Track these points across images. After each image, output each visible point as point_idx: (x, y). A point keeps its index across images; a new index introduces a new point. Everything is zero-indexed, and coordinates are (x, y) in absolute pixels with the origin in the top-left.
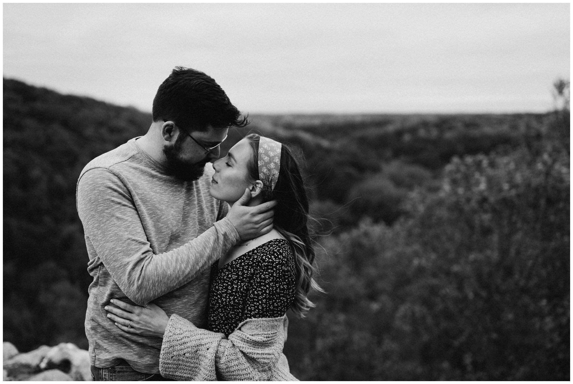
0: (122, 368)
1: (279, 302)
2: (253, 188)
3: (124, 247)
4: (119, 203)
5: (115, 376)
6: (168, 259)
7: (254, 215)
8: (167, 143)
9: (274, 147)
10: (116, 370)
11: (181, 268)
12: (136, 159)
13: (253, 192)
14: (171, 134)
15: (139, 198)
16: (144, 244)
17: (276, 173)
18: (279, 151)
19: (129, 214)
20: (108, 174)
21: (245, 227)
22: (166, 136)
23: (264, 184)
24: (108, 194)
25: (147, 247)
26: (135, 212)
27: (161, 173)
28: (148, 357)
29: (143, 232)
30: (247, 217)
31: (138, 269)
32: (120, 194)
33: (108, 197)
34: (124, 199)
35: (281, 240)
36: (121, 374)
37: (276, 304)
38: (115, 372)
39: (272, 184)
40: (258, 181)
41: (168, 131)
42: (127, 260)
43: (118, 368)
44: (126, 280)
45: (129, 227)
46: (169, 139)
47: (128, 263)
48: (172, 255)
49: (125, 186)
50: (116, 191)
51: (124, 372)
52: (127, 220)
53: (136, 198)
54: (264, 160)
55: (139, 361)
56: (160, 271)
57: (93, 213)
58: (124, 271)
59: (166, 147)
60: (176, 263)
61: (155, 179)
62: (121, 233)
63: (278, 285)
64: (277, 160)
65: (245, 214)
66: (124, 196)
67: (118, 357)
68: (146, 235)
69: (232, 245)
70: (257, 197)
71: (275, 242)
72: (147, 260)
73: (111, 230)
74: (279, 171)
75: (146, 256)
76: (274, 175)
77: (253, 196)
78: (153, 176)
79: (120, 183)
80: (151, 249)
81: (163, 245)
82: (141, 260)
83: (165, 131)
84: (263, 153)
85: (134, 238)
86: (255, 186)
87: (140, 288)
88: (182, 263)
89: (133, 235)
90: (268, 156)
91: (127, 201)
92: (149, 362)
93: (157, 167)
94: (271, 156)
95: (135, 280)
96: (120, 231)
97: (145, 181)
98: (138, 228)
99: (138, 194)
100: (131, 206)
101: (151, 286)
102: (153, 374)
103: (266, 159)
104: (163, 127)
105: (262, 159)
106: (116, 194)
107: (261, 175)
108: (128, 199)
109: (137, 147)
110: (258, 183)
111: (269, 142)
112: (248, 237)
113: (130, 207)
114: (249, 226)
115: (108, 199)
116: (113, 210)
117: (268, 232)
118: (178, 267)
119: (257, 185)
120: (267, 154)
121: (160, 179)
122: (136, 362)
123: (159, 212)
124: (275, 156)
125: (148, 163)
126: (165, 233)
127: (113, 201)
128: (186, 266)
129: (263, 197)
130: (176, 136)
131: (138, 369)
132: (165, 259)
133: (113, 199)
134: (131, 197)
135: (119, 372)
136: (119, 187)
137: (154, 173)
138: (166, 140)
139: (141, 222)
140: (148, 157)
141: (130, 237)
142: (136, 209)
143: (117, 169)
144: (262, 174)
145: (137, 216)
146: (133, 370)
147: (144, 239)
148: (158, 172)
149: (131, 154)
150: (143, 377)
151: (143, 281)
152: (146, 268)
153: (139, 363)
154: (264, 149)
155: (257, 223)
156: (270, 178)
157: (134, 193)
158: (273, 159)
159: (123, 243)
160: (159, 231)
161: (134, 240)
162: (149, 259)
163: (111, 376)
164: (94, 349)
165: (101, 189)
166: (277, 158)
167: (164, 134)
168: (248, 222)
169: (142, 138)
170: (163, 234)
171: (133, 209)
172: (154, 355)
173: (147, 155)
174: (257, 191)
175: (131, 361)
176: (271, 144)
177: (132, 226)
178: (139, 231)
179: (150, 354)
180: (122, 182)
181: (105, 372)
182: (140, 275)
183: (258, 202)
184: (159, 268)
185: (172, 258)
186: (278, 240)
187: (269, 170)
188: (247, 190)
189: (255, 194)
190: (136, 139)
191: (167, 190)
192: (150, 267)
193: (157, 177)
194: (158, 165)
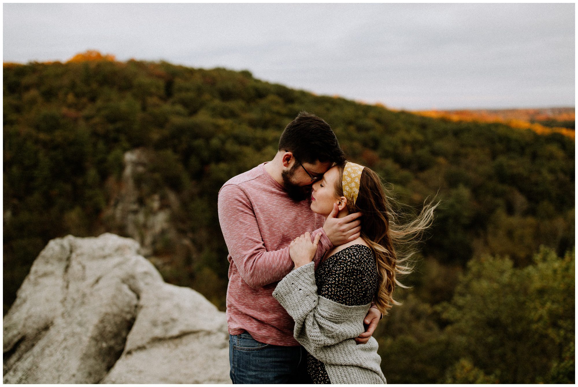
0: (246, 336)
1: (344, 292)
2: (340, 203)
3: (242, 244)
4: (242, 211)
5: (241, 341)
6: (274, 255)
7: (341, 225)
8: (285, 168)
9: (356, 170)
10: (242, 336)
11: (283, 263)
12: (262, 179)
13: (339, 206)
14: (289, 162)
15: (259, 208)
16: (258, 242)
17: (357, 191)
18: (360, 173)
19: (249, 219)
20: (237, 189)
21: (335, 234)
22: (285, 163)
23: (348, 200)
24: (235, 204)
25: (260, 245)
26: (254, 218)
27: (280, 191)
28: (265, 331)
29: (259, 233)
30: (335, 227)
31: (252, 261)
32: (244, 204)
33: (235, 206)
34: (246, 208)
35: (361, 246)
36: (245, 340)
37: (342, 292)
38: (241, 338)
39: (354, 200)
40: (342, 197)
41: (287, 159)
42: (245, 253)
43: (243, 336)
44: (243, 268)
45: (247, 229)
46: (286, 165)
47: (245, 255)
48: (278, 253)
49: (248, 199)
50: (241, 202)
51: (247, 339)
52: (247, 224)
53: (256, 208)
54: (347, 181)
55: (257, 332)
56: (267, 264)
57: (225, 217)
58: (242, 261)
59: (284, 171)
60: (280, 259)
61: (274, 195)
62: (242, 234)
63: (347, 278)
64: (358, 181)
65: (334, 224)
66: (247, 206)
67: (242, 328)
68: (261, 236)
69: (326, 250)
70: (343, 210)
71: (356, 247)
72: (259, 255)
73: (235, 231)
74: (359, 189)
75: (258, 252)
76: (354, 192)
77: (340, 209)
78: (272, 193)
79: (244, 197)
80: (263, 247)
81: (275, 245)
82: (254, 254)
83: (285, 159)
84: (347, 175)
85: (250, 237)
86: (341, 202)
87: (252, 275)
88: (285, 260)
89: (250, 235)
90: (351, 177)
91: (249, 210)
92: (264, 334)
93: (277, 186)
94: (352, 177)
95: (248, 269)
96: (241, 232)
97: (265, 196)
98: (254, 230)
99: (258, 205)
100: (251, 213)
101: (260, 275)
102: (267, 344)
103: (349, 179)
104: (284, 156)
105: (345, 180)
106: (240, 204)
107: (345, 193)
108: (249, 208)
109: (264, 169)
110: (343, 199)
111: (353, 166)
112: (339, 243)
113: (250, 215)
114: (338, 234)
115: (234, 208)
116: (238, 216)
117: (355, 239)
118: (281, 263)
119: (342, 201)
120: (349, 175)
121: (278, 194)
122: (255, 333)
123: (273, 219)
124: (356, 177)
125: (270, 182)
126: (277, 236)
127: (238, 209)
128: (287, 263)
129: (348, 210)
130: (292, 163)
131: (256, 338)
132: (272, 255)
133: (238, 208)
134: (252, 207)
135: (243, 338)
136: (244, 199)
137: (274, 190)
138: (285, 165)
139: (258, 226)
140: (270, 177)
141: (248, 236)
142: (255, 217)
143: (243, 187)
144: (345, 191)
145: (255, 221)
146: (253, 338)
147: (259, 239)
148: (277, 189)
149: (258, 175)
150: (259, 345)
151: (254, 270)
152: (257, 260)
153: (257, 334)
154: (348, 171)
155: (343, 231)
156: (352, 195)
157: (254, 204)
158: (354, 180)
159: (242, 241)
160: (272, 234)
161: (250, 239)
162: (260, 255)
163: (238, 340)
164: (228, 321)
165: (230, 200)
166: (357, 178)
167: (284, 161)
168: (337, 231)
169: (270, 163)
170: (276, 236)
171: (253, 216)
172: (269, 330)
173: (270, 176)
174: (343, 205)
175: (251, 332)
176: (354, 168)
177: (250, 229)
178: (255, 233)
179: (266, 329)
180: (246, 196)
181: (235, 337)
182: (253, 265)
183: (344, 214)
184: (266, 262)
185: (277, 256)
186: (358, 246)
187: (351, 188)
188: (335, 204)
189: (341, 208)
190: (265, 164)
191: (282, 203)
192: (261, 260)
193: (275, 194)
194: (277, 185)
